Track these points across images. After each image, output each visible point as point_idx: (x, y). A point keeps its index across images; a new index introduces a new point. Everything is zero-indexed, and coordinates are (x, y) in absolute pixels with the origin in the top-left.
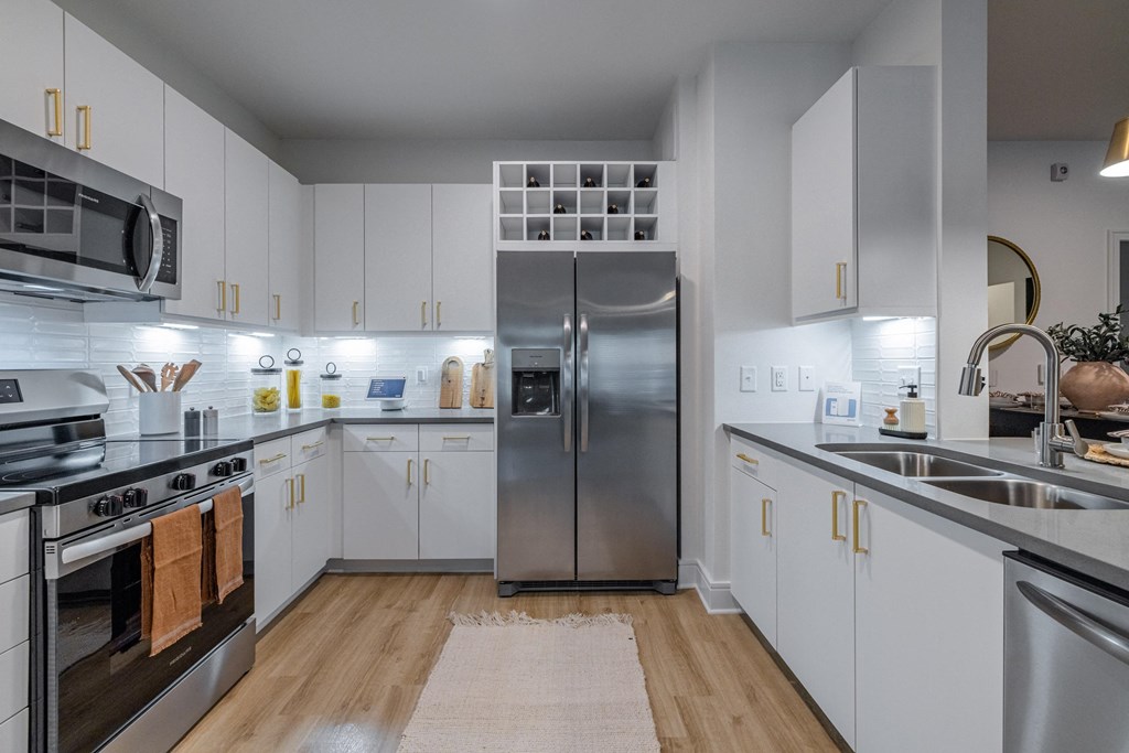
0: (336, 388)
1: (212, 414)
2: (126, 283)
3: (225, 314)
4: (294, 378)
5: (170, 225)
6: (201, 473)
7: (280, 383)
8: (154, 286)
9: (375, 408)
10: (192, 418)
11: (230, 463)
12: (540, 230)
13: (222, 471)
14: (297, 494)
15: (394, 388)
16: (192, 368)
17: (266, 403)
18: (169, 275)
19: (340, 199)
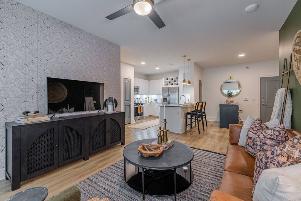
0: (152, 100)
1: (141, 101)
2: (137, 93)
3: (142, 94)
4: (148, 99)
5: (139, 88)
6: (140, 104)
7: (147, 99)
8: (138, 93)
9: (155, 102)
10: (140, 101)
11: (142, 104)
12: (167, 84)
13: (141, 104)
14: (147, 108)
15: (156, 100)
16: (140, 98)
17: (146, 101)
18: (139, 92)
19: (152, 82)
